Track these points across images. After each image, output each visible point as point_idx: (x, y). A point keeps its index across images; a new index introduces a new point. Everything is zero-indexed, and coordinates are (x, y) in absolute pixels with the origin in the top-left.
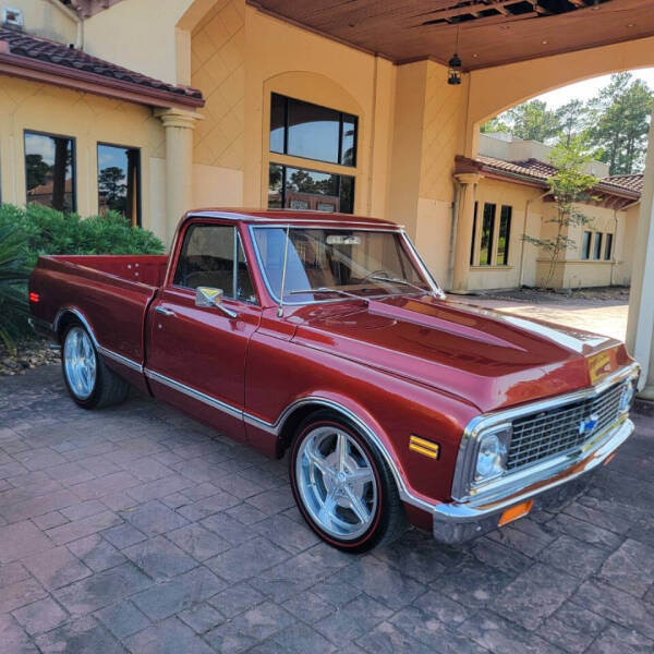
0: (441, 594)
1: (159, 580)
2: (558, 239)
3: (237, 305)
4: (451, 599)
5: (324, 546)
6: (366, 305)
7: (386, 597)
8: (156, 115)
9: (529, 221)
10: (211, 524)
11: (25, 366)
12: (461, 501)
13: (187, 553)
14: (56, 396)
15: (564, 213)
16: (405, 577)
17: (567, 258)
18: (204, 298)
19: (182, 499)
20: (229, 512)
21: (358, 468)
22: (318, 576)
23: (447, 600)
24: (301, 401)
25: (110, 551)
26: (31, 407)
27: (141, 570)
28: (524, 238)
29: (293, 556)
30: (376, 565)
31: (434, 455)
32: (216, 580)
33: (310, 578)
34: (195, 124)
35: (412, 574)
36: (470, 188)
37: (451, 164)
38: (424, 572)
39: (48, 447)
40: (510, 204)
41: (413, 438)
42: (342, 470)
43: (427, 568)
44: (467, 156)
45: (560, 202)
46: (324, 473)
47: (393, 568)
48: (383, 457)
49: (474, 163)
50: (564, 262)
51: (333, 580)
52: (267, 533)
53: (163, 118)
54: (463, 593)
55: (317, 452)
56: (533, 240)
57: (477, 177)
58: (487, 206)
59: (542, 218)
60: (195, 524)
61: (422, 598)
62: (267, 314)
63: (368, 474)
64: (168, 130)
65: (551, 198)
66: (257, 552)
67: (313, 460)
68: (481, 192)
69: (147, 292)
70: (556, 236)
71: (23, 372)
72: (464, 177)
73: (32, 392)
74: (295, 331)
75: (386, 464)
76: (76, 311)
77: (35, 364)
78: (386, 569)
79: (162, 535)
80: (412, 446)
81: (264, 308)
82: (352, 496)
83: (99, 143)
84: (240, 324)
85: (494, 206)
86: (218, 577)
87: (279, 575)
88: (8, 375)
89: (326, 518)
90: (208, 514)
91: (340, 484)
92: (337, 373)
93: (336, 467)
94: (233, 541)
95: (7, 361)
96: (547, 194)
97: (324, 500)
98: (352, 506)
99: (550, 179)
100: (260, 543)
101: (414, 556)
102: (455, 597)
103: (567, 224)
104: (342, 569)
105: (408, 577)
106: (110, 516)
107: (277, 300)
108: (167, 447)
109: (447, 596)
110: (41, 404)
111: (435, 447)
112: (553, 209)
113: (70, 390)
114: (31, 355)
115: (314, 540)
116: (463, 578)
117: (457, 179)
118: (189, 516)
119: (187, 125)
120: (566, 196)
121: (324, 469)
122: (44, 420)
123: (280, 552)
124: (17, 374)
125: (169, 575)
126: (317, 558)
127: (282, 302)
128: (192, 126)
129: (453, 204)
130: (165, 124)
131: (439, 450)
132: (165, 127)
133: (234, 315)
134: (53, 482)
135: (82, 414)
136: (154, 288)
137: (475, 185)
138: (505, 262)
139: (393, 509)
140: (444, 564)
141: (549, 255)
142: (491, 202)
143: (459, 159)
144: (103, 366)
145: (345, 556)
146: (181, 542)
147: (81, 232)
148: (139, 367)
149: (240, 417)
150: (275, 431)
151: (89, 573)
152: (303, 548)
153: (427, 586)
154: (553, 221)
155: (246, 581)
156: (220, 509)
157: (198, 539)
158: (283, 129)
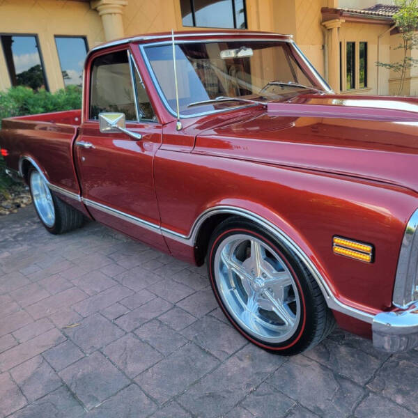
0: (383, 398)
1: (89, 406)
2: (405, 61)
3: (142, 127)
4: (394, 402)
5: (251, 347)
6: (264, 109)
7: (322, 407)
8: (93, 8)
9: (380, 51)
10: (144, 334)
11: (18, 206)
12: (405, 307)
13: (120, 370)
14: (35, 227)
15: (408, 39)
16: (339, 378)
17: (411, 75)
18: (107, 124)
19: (121, 309)
20: (162, 318)
21: (275, 272)
22: (249, 385)
23: (391, 405)
24: (211, 210)
25: (48, 374)
26: (14, 238)
27: (73, 395)
28: (379, 64)
29: (221, 363)
30: (306, 366)
31: (367, 258)
32: (146, 401)
33: (240, 389)
34: (122, 10)
35: (345, 373)
36: (335, 31)
37: (319, 15)
38: (357, 369)
39: (18, 271)
40: (366, 41)
41: (337, 240)
42: (259, 276)
43: (361, 366)
44: (330, 7)
45: (405, 32)
46: (242, 277)
47: (324, 368)
48: (302, 262)
49: (336, 11)
50: (410, 78)
51: (264, 389)
52: (196, 337)
53: (99, 8)
54: (408, 393)
55: (234, 258)
56: (386, 65)
57: (340, 22)
58: (348, 43)
59: (390, 48)
60: (130, 334)
61: (363, 404)
62: (167, 131)
63: (287, 278)
64: (103, 17)
65: (396, 31)
66: (187, 362)
67: (231, 266)
68: (343, 34)
69: (72, 130)
70: (403, 58)
71: (16, 211)
72: (329, 24)
73: (18, 226)
74: (195, 142)
75: (306, 268)
76: (30, 159)
77: (25, 204)
78: (318, 369)
79: (98, 350)
80: (337, 249)
81: (164, 124)
82: (273, 300)
83: (56, 36)
84: (146, 145)
85: (354, 44)
86: (148, 396)
87: (208, 389)
88: (5, 214)
89: (251, 320)
90: (144, 322)
91: (259, 289)
92: (251, 180)
93: (253, 272)
94: (163, 351)
95: (4, 204)
96: (394, 27)
97: (246, 303)
98: (274, 309)
99: (395, 15)
100: (189, 350)
101: (343, 350)
102: (399, 400)
103: (410, 48)
104: (272, 375)
105: (343, 378)
106: (56, 334)
107: (175, 114)
108: (113, 259)
109: (390, 400)
110: (22, 234)
111: (369, 248)
112: (399, 39)
113: (42, 221)
114: (23, 198)
115: (241, 341)
116: (402, 374)
117: (324, 26)
118: (125, 327)
119: (117, 11)
120: (408, 26)
121: (242, 274)
122: (21, 248)
123: (209, 359)
124: (11, 213)
125: (100, 399)
126: (246, 363)
127: (179, 116)
128: (120, 12)
129: (323, 47)
130: (100, 14)
131: (373, 251)
132: (101, 16)
133: (138, 136)
134: (15, 303)
135: (51, 239)
136: (76, 127)
137: (338, 28)
138: (366, 85)
139: (320, 315)
140: (377, 358)
141: (398, 75)
142: (351, 40)
143: (324, 10)
144: (57, 199)
145: (275, 358)
146: (115, 357)
147: (50, 103)
148: (78, 197)
149: (159, 232)
150: (190, 242)
151: (24, 403)
152: (231, 352)
153: (364, 388)
154: (400, 47)
155: (175, 399)
156: (154, 315)
157: (132, 351)
158: (191, 15)
